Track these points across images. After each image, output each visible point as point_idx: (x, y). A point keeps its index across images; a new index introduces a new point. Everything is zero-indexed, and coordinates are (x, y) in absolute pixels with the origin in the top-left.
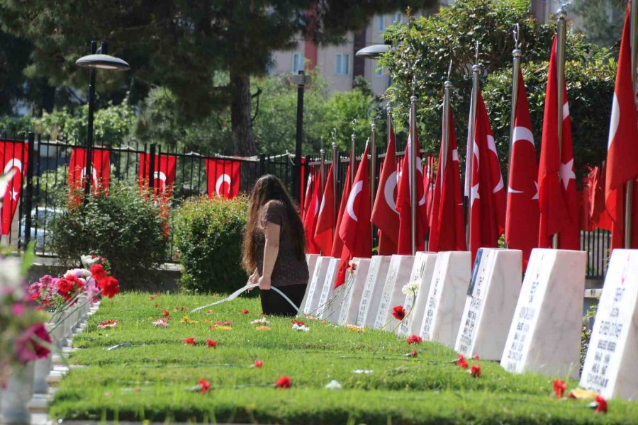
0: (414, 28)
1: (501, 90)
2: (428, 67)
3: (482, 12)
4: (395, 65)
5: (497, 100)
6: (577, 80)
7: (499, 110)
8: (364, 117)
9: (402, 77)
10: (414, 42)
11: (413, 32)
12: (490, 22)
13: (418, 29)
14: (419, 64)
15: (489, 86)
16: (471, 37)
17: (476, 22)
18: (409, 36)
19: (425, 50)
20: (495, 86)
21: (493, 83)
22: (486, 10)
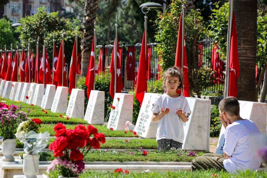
0: (27, 20)
1: (51, 38)
2: (31, 30)
3: (45, 16)
4: (22, 30)
5: (50, 40)
6: (70, 36)
7: (50, 43)
8: (7, 28)
9: (24, 33)
10: (27, 23)
11: (27, 21)
12: (47, 19)
13: (28, 20)
14: (29, 30)
15: (47, 37)
16: (42, 23)
17: (43, 19)
18: (25, 22)
19: (30, 26)
20: (49, 37)
21: (49, 36)
22: (46, 16)
